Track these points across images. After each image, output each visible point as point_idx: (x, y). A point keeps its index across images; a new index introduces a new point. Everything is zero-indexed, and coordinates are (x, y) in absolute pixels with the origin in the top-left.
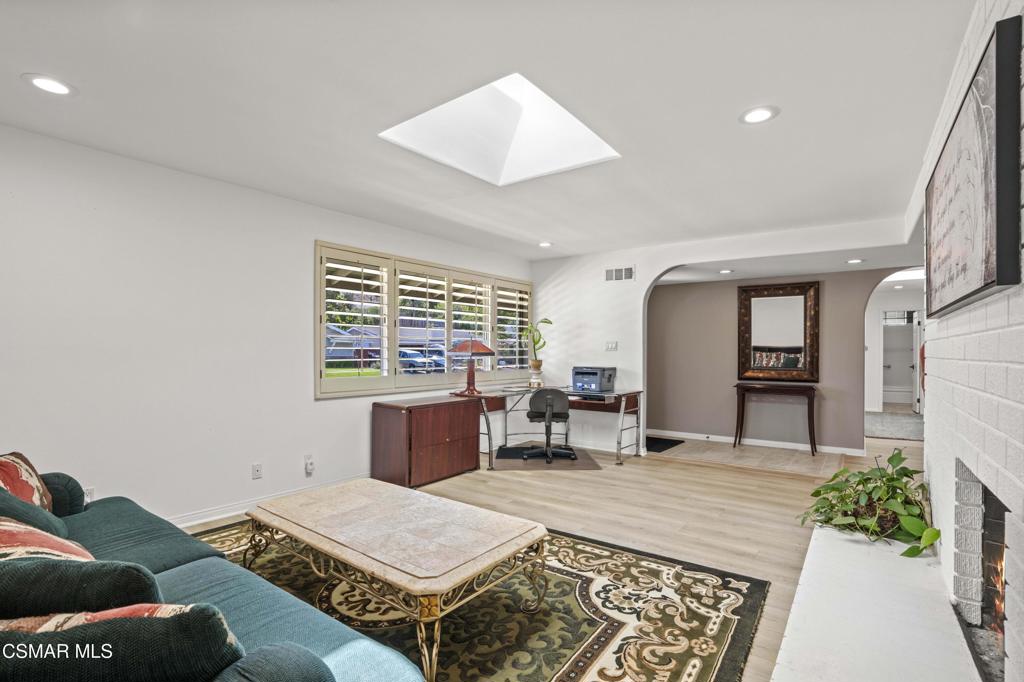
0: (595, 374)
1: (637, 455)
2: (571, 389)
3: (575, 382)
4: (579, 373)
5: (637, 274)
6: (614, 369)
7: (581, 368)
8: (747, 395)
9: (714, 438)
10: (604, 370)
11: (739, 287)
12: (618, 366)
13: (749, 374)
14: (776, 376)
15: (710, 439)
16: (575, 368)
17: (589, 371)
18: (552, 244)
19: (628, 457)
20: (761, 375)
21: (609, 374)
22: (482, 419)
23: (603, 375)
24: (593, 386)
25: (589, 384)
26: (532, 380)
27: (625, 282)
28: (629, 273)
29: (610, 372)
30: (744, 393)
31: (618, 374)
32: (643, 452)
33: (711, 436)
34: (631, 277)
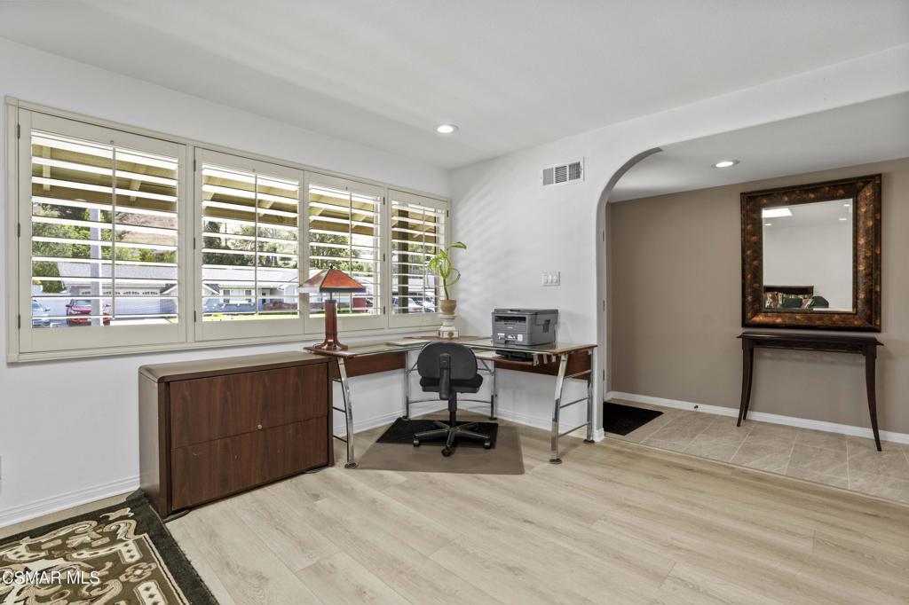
0: (523, 319)
1: (589, 441)
2: (489, 343)
3: (495, 331)
4: (501, 318)
5: (586, 171)
6: (555, 312)
7: (505, 311)
8: (756, 350)
9: (705, 408)
10: (536, 313)
11: (741, 194)
12: (561, 308)
13: (759, 319)
14: (805, 322)
15: (698, 410)
16: (497, 311)
17: (516, 314)
18: (456, 128)
19: (574, 443)
20: (779, 320)
21: (546, 321)
22: (336, 388)
23: (534, 322)
24: (520, 338)
25: (515, 334)
26: (442, 328)
27: (569, 185)
28: (576, 170)
29: (547, 317)
30: (751, 346)
31: (562, 319)
32: (599, 435)
33: (700, 406)
34: (578, 177)
